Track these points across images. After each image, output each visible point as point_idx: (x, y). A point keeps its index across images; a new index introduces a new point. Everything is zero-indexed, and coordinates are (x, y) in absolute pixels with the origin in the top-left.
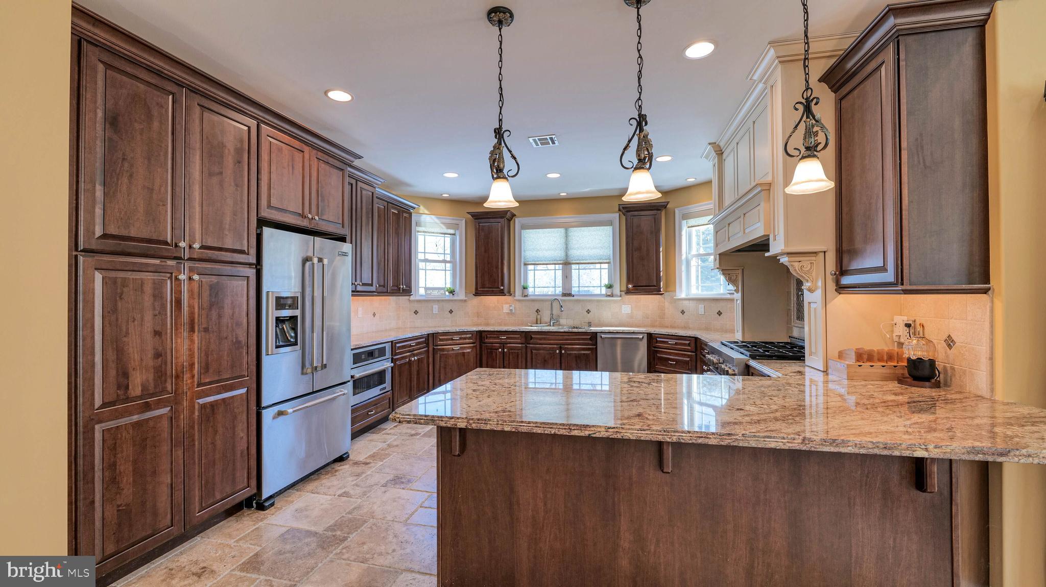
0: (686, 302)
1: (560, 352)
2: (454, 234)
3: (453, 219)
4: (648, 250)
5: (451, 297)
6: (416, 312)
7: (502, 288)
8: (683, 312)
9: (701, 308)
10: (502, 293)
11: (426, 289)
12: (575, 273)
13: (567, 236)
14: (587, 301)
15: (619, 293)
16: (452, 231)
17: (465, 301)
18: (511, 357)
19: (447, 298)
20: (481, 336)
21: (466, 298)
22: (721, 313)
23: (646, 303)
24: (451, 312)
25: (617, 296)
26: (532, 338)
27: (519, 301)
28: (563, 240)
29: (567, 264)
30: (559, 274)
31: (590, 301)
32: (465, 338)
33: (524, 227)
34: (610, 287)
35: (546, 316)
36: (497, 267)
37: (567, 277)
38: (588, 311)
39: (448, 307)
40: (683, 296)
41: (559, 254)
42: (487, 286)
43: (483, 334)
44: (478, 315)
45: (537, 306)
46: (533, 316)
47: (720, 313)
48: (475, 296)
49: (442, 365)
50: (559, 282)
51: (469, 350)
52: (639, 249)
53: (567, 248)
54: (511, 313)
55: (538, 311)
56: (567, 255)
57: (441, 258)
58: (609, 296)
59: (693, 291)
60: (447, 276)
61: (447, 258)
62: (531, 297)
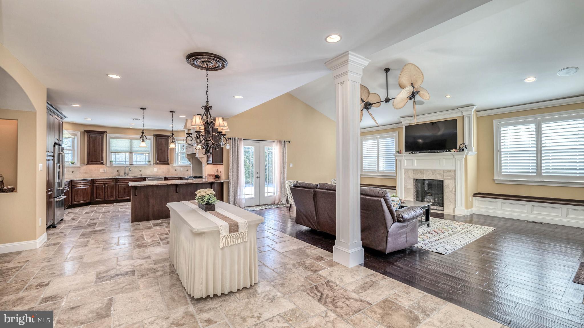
0: (177, 167)
2: (74, 138)
3: (74, 132)
4: (164, 150)
5: (73, 165)
7: (102, 162)
8: (176, 170)
9: (182, 169)
10: (102, 164)
12: (134, 157)
13: (131, 142)
15: (153, 164)
16: (73, 137)
17: (80, 167)
18: (109, 188)
19: (70, 166)
20: (93, 182)
23: (164, 167)
24: (73, 172)
25: (152, 165)
26: (118, 181)
27: (108, 167)
28: (129, 144)
29: (131, 153)
30: (127, 157)
31: (141, 167)
32: (86, 182)
33: (111, 137)
34: (150, 162)
35: (122, 172)
36: (99, 154)
37: (131, 158)
38: (140, 171)
39: (71, 170)
40: (176, 165)
41: (128, 149)
42: (94, 161)
43: (95, 180)
44: (86, 172)
45: (117, 169)
46: (117, 173)
47: (187, 170)
48: (87, 165)
49: (76, 193)
50: (128, 160)
51: (88, 187)
52: (161, 149)
53: (131, 147)
54: (104, 172)
55: (118, 171)
56: (131, 150)
58: (149, 165)
59: (179, 163)
60: (70, 156)
61: (70, 148)
62: (114, 166)
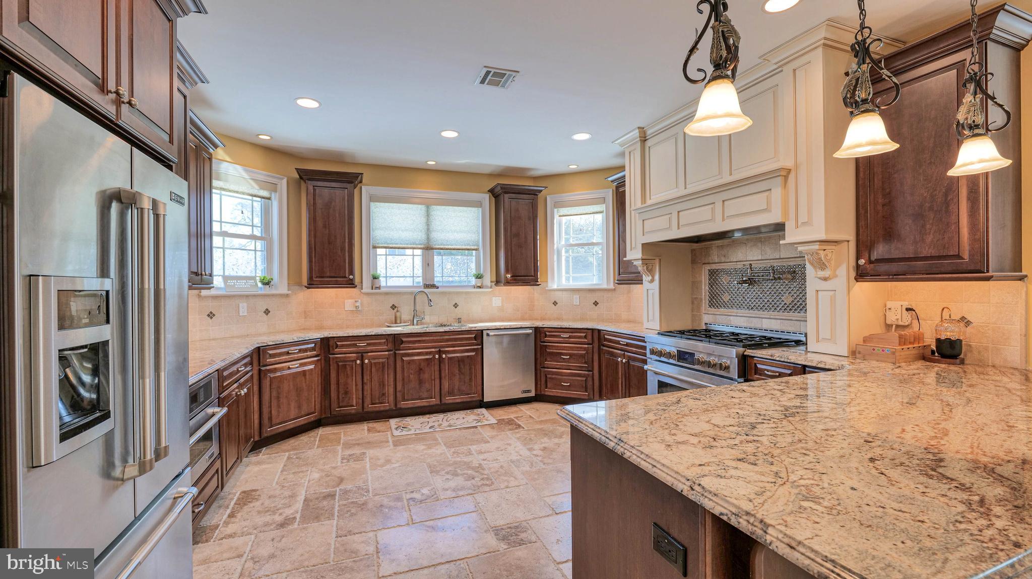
0: (560, 293)
1: (440, 356)
2: (269, 199)
3: (269, 176)
4: (526, 237)
5: (267, 290)
6: (211, 315)
7: (351, 277)
8: (555, 303)
9: (576, 299)
10: (351, 284)
11: (226, 278)
12: (437, 259)
13: (428, 215)
14: (454, 294)
15: (489, 284)
16: (265, 193)
17: (287, 295)
18: (373, 369)
19: (260, 292)
20: (326, 345)
21: (290, 292)
22: (598, 303)
23: (520, 292)
24: (267, 312)
25: (487, 287)
26: (402, 342)
27: (368, 294)
28: (424, 220)
29: (428, 249)
30: (418, 261)
31: (458, 293)
32: (306, 350)
33: (373, 199)
34: (479, 277)
35: (406, 312)
36: (343, 249)
37: (428, 265)
38: (456, 306)
39: (262, 305)
40: (555, 287)
41: (420, 236)
42: (328, 274)
43: (331, 343)
44: (306, 314)
45: (392, 300)
46: (391, 314)
47: (596, 303)
48: (308, 288)
49: (274, 394)
50: (419, 271)
51: (312, 367)
52: (517, 235)
53: (428, 229)
54: (357, 310)
55: (393, 307)
56: (428, 238)
57: (247, 231)
58: (480, 287)
59: (564, 281)
60: (258, 259)
61: (257, 232)
62: (382, 290)
